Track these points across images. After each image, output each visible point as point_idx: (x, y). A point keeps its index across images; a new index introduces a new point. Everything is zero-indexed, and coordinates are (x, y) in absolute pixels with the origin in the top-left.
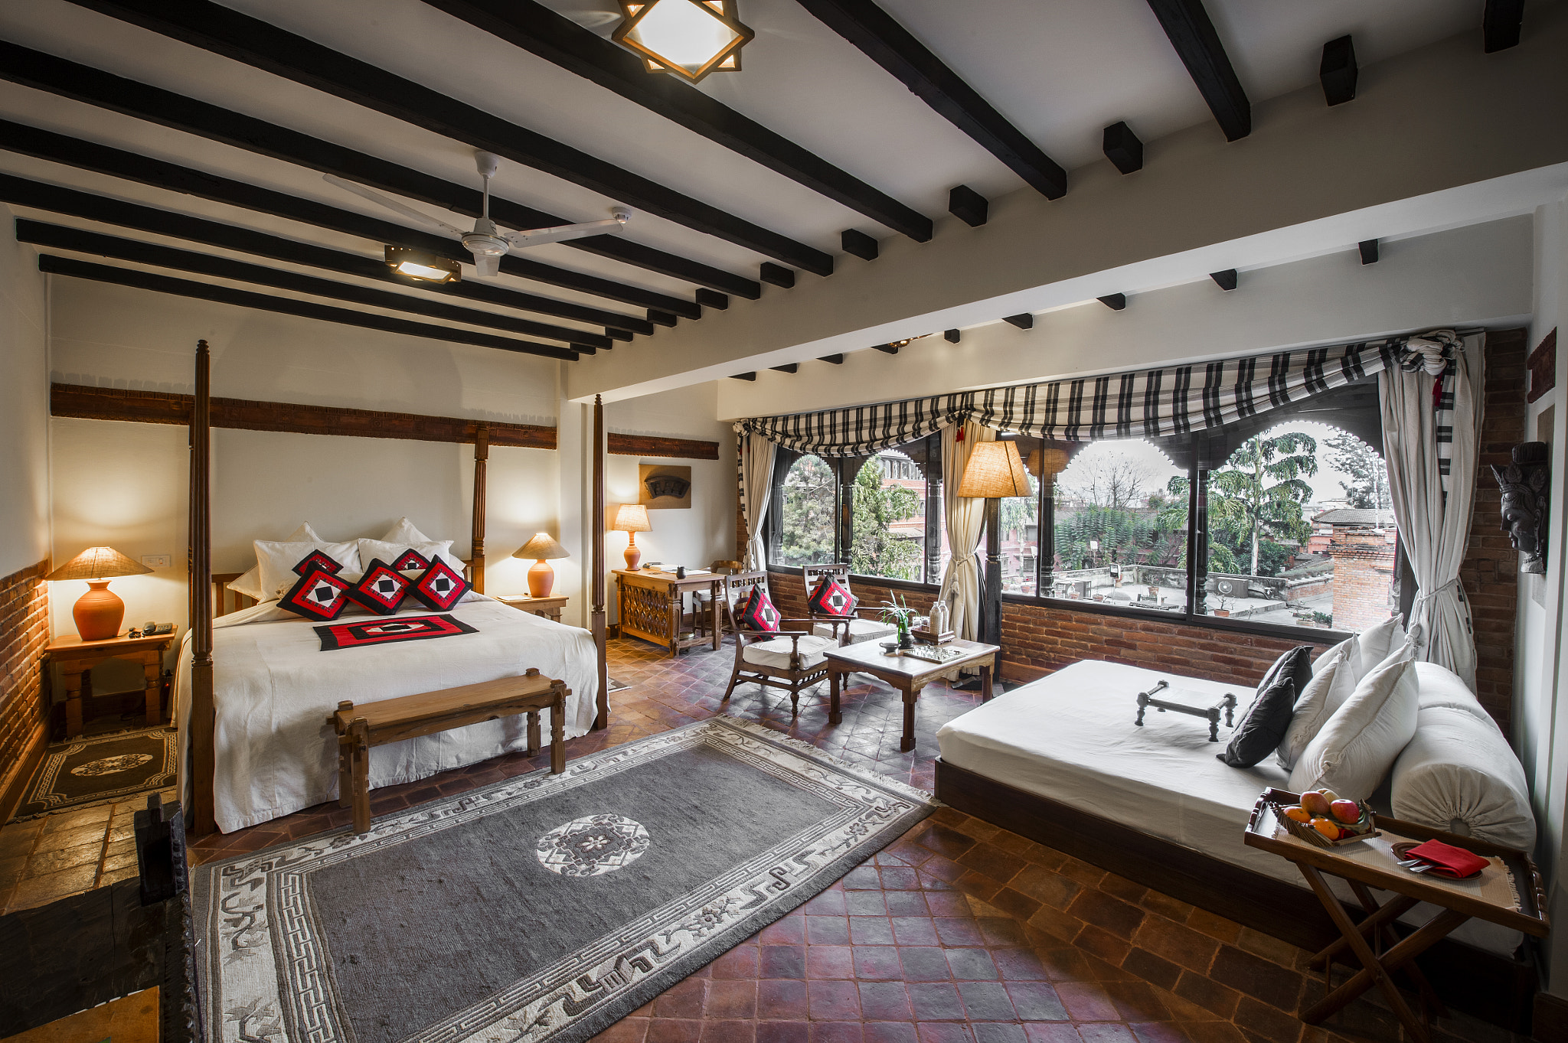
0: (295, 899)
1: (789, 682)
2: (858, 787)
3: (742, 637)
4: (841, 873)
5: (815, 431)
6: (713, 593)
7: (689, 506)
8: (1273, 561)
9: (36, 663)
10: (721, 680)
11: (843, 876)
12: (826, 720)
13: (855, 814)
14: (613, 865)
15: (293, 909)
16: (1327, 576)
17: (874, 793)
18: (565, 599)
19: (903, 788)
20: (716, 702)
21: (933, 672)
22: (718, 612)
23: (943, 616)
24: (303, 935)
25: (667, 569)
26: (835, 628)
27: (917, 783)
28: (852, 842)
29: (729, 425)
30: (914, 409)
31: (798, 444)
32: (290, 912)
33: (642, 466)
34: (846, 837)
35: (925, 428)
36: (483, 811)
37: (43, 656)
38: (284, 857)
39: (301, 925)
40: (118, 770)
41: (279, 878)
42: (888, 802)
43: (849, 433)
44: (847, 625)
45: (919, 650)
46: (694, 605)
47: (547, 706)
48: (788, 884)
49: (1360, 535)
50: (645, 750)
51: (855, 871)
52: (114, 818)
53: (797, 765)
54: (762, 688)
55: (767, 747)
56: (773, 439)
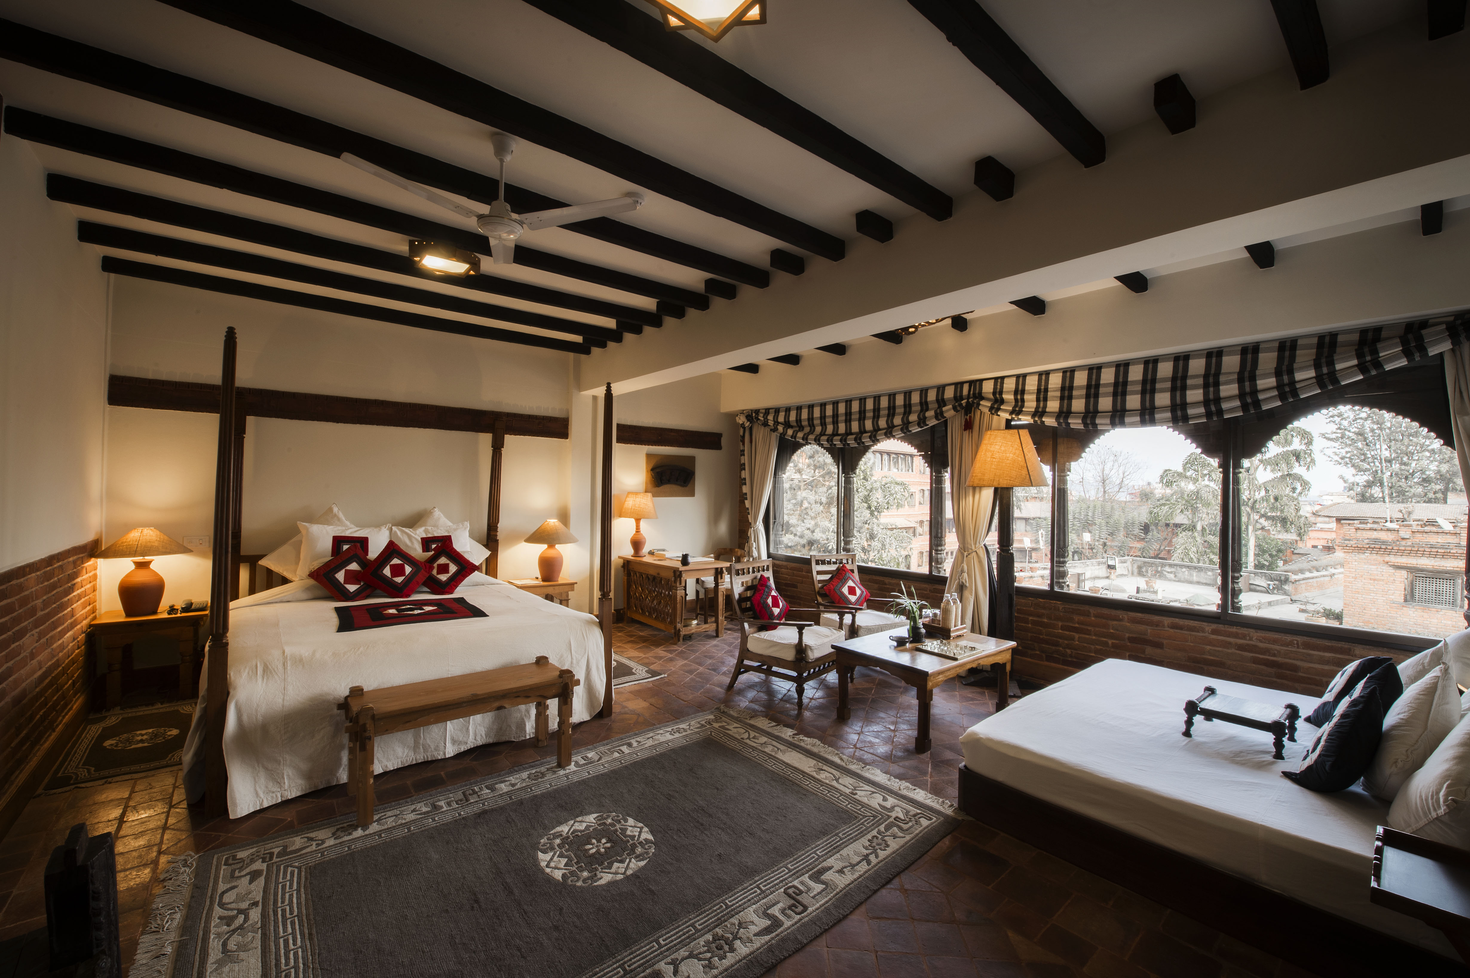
0: (291, 896)
1: (795, 674)
2: (873, 793)
3: (746, 625)
4: (863, 896)
5: (817, 422)
6: (716, 580)
7: (692, 494)
8: (1271, 555)
9: (80, 637)
10: (725, 669)
11: (866, 900)
12: (834, 715)
13: (873, 825)
14: (616, 873)
15: (288, 908)
16: (1333, 571)
17: (891, 801)
18: (573, 584)
19: (920, 795)
20: (720, 691)
21: (949, 670)
22: (721, 599)
23: (955, 610)
24: (293, 941)
25: (672, 555)
26: (841, 619)
27: (936, 791)
28: (872, 858)
29: (731, 416)
30: (919, 399)
31: (800, 435)
32: (284, 911)
33: (649, 456)
34: (866, 852)
35: (931, 418)
36: (486, 803)
37: (89, 630)
38: (285, 847)
39: (293, 929)
40: (146, 744)
41: (278, 870)
42: (907, 813)
43: (852, 423)
44: (854, 616)
45: (932, 645)
46: (697, 592)
47: (554, 697)
48: (805, 908)
49: (1370, 529)
50: (650, 743)
51: (879, 894)
52: (133, 795)
53: (806, 765)
54: (767, 678)
55: (774, 743)
56: (775, 430)
